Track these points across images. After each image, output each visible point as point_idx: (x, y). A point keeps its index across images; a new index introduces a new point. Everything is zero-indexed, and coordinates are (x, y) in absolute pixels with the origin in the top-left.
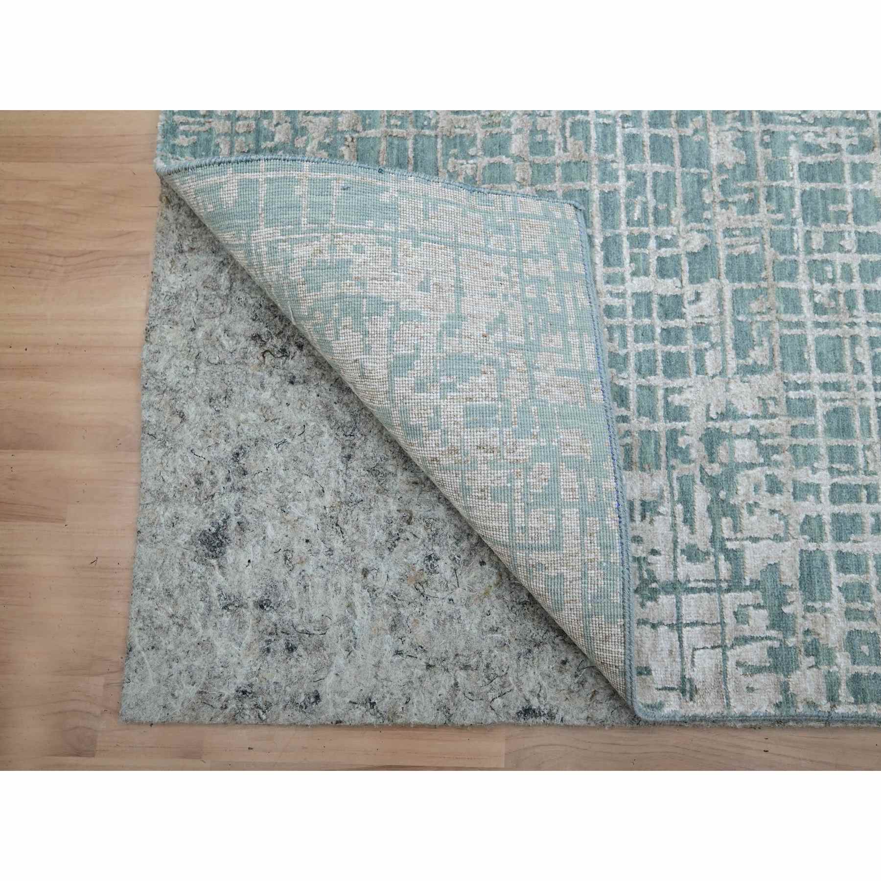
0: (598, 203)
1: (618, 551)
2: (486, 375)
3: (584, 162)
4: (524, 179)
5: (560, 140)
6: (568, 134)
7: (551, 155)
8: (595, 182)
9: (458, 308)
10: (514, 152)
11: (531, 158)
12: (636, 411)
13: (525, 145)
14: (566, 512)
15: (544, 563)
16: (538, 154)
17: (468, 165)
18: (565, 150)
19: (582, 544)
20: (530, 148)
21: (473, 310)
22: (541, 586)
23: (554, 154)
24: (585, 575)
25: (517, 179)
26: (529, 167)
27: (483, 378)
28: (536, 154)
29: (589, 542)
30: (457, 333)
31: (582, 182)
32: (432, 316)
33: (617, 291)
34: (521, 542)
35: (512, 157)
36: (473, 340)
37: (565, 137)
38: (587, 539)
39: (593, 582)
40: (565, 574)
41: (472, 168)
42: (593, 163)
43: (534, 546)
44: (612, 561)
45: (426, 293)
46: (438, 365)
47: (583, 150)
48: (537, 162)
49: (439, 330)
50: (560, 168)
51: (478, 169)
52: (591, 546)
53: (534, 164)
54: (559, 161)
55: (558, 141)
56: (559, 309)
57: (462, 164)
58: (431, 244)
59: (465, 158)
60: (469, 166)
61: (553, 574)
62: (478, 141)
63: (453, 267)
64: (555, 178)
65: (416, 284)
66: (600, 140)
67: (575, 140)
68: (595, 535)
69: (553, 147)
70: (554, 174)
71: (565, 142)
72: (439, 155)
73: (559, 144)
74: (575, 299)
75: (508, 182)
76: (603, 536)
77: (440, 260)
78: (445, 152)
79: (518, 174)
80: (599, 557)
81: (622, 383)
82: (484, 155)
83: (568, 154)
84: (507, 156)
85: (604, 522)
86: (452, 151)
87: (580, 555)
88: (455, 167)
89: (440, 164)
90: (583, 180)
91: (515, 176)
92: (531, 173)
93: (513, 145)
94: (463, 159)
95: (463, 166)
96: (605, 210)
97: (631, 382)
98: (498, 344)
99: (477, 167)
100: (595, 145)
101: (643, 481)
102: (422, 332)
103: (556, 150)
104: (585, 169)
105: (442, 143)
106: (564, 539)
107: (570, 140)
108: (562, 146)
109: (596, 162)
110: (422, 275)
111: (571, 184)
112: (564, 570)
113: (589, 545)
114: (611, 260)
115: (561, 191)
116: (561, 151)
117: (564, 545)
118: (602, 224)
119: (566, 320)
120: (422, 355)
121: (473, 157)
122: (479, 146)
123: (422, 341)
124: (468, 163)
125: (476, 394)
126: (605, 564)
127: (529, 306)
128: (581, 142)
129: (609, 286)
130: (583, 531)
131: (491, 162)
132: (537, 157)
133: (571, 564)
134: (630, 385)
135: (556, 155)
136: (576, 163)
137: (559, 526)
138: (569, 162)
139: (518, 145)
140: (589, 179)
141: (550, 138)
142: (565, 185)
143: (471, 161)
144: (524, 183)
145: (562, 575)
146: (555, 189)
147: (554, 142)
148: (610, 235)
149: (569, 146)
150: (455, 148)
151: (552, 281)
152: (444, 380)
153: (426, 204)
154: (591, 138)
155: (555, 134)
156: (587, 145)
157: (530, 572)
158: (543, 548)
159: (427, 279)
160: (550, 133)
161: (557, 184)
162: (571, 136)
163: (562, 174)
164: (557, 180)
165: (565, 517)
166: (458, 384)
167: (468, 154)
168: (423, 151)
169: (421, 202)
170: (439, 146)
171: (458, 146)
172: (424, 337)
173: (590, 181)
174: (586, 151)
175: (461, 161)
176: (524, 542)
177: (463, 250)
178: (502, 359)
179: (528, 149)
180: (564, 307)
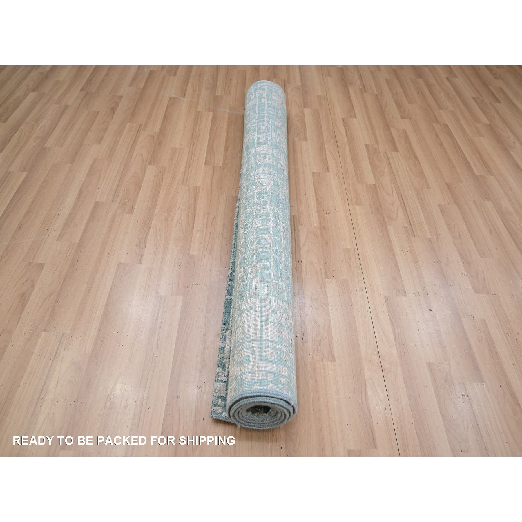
1: (259, 388)
14: (275, 365)
15: (255, 354)
19: (262, 371)
22: (245, 354)
24: (250, 372)
29: (263, 374)
34: (263, 344)
38: (264, 373)
39: (247, 376)
40: (250, 364)
43: (262, 349)
44: (255, 385)
52: (261, 375)
61: (250, 358)
68: (266, 377)
76: (265, 381)
80: (257, 379)
85: (271, 382)
87: (258, 370)
106: (264, 363)
112: (252, 363)
113: (262, 374)
117: (262, 363)
126: (254, 381)
130: (267, 372)
133: (254, 366)
137: (270, 361)
145: (250, 362)
157: (251, 348)
158: (261, 353)
165: (273, 365)
176: (263, 345)
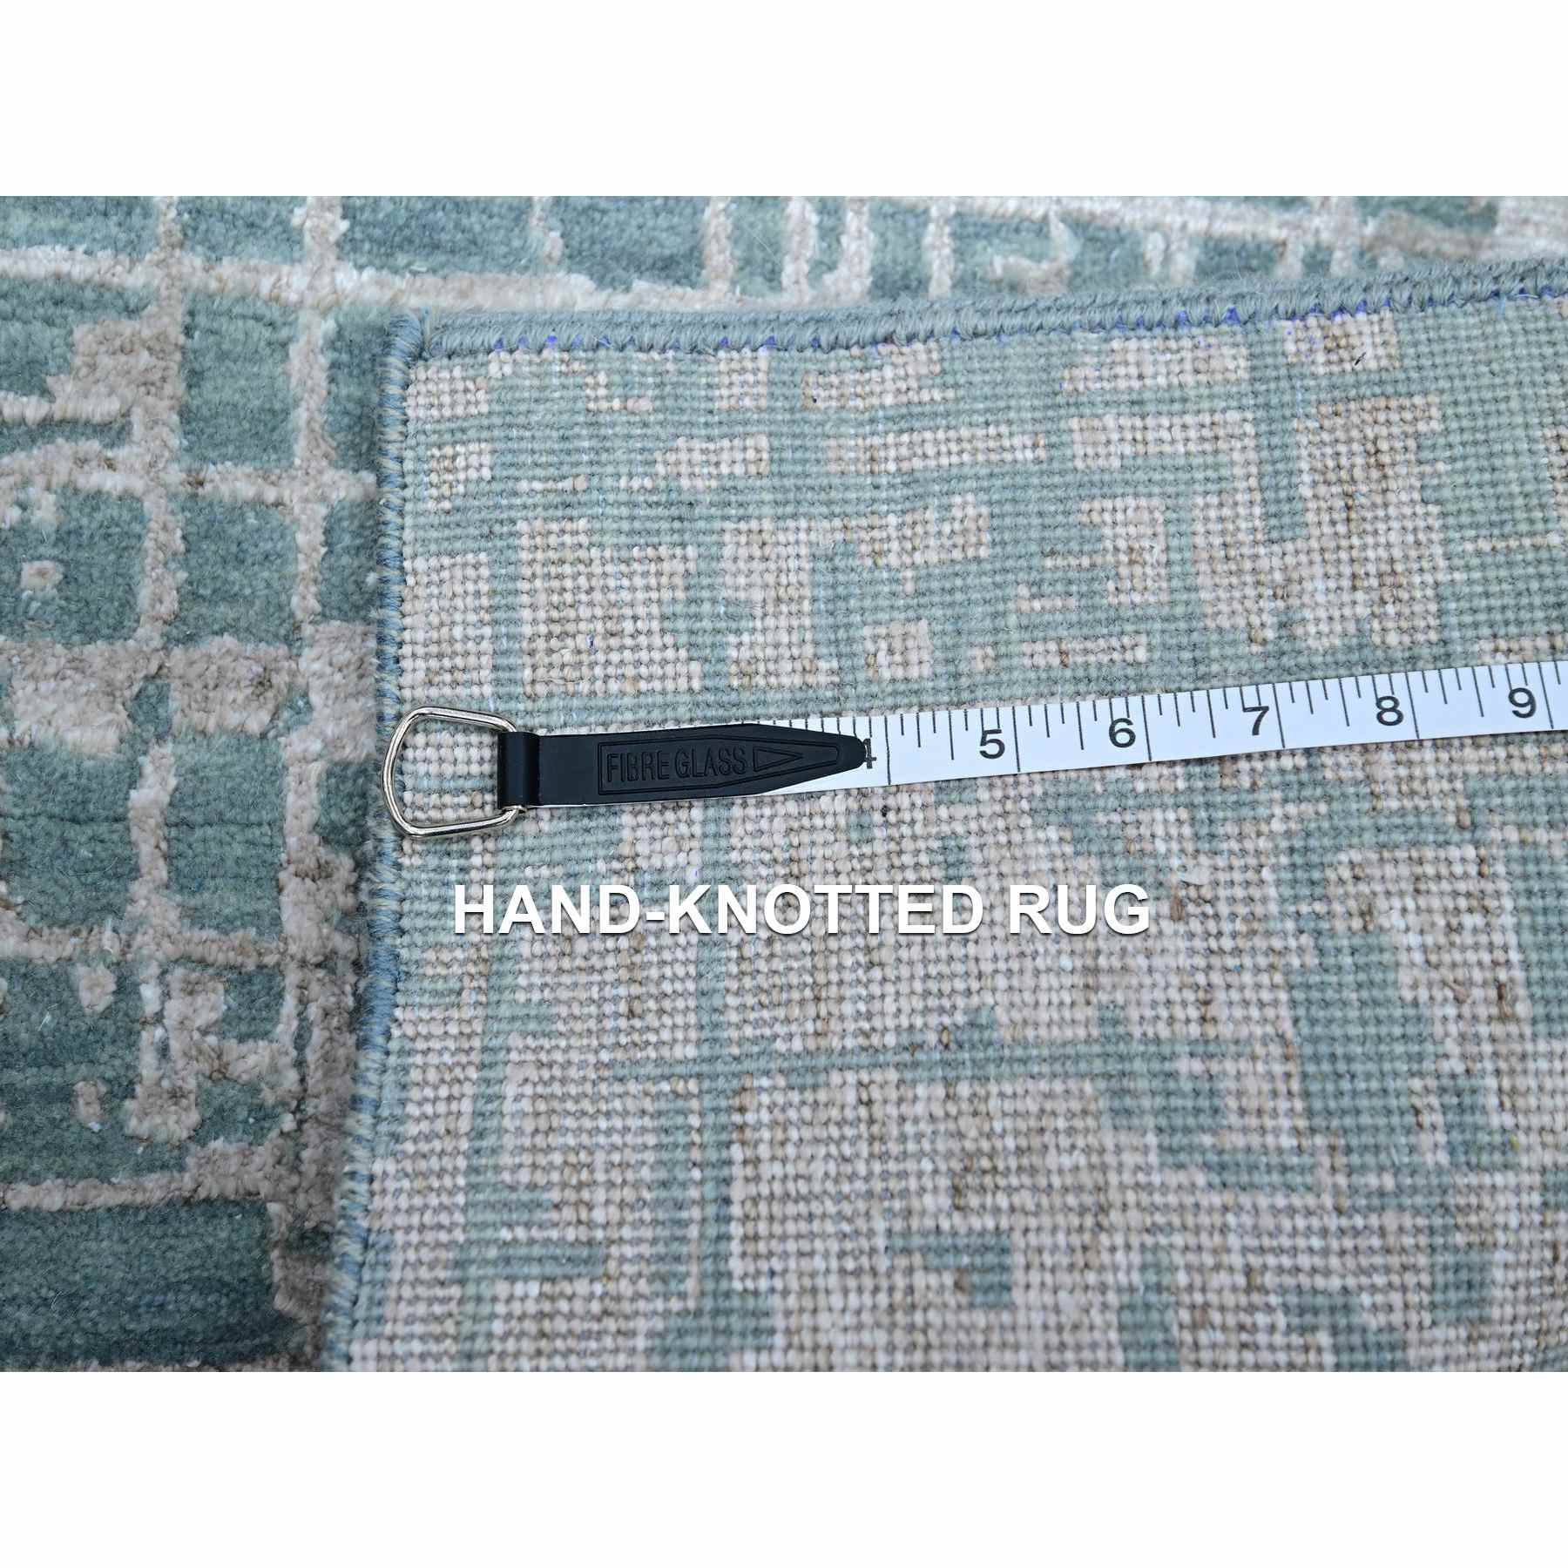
0: (400, 283)
2: (1381, 903)
3: (188, 331)
4: (262, 683)
5: (60, 455)
6: (32, 409)
7: (139, 517)
8: (295, 281)
9: (1062, 1059)
10: (112, 736)
11: (148, 633)
12: (1287, 216)
13: (79, 665)
16: (130, 590)
17: (171, 1017)
18: (114, 431)
20: (91, 636)
21: (1060, 971)
23: (128, 499)
25: (256, 721)
26: (196, 653)
27: (1396, 920)
28: (127, 603)
30: (1197, 1066)
31: (293, 349)
32: (1134, 1217)
33: (813, 233)
35: (134, 745)
36: (1216, 978)
37: (48, 428)
41: (191, 990)
42: (197, 280)
45: (1018, 1259)
46: (1373, 1180)
47: (128, 327)
48: (169, 605)
49: (1201, 1179)
50: (211, 471)
51: (197, 952)
53: (177, 618)
54: (175, 475)
55: (63, 469)
56: (967, 506)
57: (164, 1051)
58: (736, 1229)
59: (129, 1037)
60: (175, 1008)
62: (36, 949)
63: (843, 1088)
64: (258, 503)
65: (980, 1319)
66: (76, 227)
67: (66, 367)
69: (96, 499)
70: (236, 510)
71: (72, 427)
72: (105, 1198)
73: (82, 462)
74: (907, 418)
75: (276, 773)
77: (818, 1169)
78: (84, 1160)
79: (233, 719)
81: (1184, 262)
82: (117, 912)
83: (137, 417)
84: (133, 776)
86: (88, 1112)
88: (176, 1095)
89: (154, 1188)
90: (284, 345)
91: (240, 737)
92: (228, 640)
93: (73, 736)
94: (132, 1045)
95: (175, 1046)
96: (436, 246)
97: (1178, 220)
98: (1207, 839)
99: (185, 959)
100: (105, 256)
101: (1526, 221)
102: (1223, 1278)
103: (112, 482)
104: (223, 324)
105: (36, 1180)
107: (68, 398)
108: (94, 445)
109: (191, 263)
110: (919, 1279)
111: (300, 416)
114: (672, 244)
115: (330, 475)
116: (121, 453)
118: (507, 269)
119: (1015, 469)
120: (1335, 1283)
121: (126, 988)
122: (70, 946)
123: (1269, 1280)
124: (159, 1018)
125: (1473, 962)
127: (976, 659)
128: (84, 334)
129: (789, 270)
131: (162, 872)
132: (144, 595)
134: (1192, 226)
135: (138, 485)
136: (194, 378)
138: (186, 414)
139: (71, 709)
140: (274, 313)
141: (46, 513)
142: (300, 447)
143: (150, 994)
144: (280, 680)
146: (323, 511)
147: (70, 491)
148: (555, 235)
149: (102, 407)
150: (66, 1095)
151: (825, 534)
152: (1433, 1151)
153: (509, 1263)
154: (58, 277)
155: (26, 483)
156: (99, 303)
159: (938, 1249)
160: (14, 514)
161: (292, 492)
162: (45, 392)
163: (239, 459)
164: (271, 495)
166: (1445, 1066)
167: (107, 1014)
168: (72, 1301)
169: (502, 1289)
170: (52, 1196)
171: (56, 1078)
172: (1248, 1271)
173: (289, 310)
174: (131, 312)
175: (148, 1064)
177: (738, 1029)
178: (1280, 817)
179: (96, 652)
180: (950, 480)
